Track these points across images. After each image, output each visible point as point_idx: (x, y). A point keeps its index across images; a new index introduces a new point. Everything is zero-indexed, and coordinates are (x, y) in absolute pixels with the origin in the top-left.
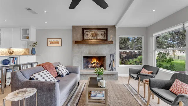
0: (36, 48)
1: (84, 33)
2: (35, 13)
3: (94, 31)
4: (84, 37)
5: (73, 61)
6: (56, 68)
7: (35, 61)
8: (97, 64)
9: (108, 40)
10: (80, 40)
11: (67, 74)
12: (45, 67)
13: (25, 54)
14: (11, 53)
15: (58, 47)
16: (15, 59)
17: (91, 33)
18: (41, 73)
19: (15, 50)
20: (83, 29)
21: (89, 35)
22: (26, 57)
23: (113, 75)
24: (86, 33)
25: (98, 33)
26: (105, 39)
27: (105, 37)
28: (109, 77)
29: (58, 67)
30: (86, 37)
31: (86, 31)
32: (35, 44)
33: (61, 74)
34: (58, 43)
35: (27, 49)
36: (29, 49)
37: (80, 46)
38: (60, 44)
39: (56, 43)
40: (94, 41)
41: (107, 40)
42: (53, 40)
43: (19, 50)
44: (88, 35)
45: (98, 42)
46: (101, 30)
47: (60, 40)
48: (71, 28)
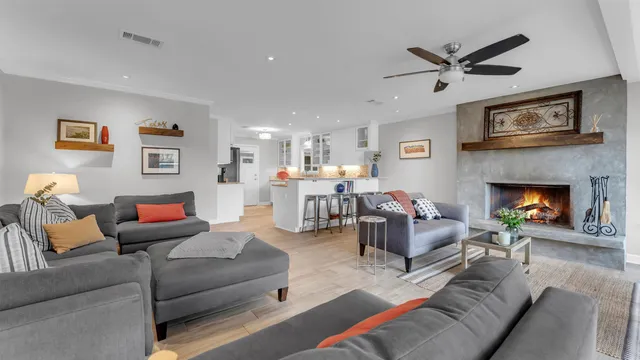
0: (378, 164)
1: (491, 118)
2: (380, 103)
3: (524, 109)
4: (491, 131)
5: (459, 194)
6: (414, 202)
7: (377, 190)
8: (543, 209)
9: (583, 130)
10: (476, 141)
11: (436, 218)
12: (394, 196)
13: (361, 176)
14: (342, 174)
15: (423, 160)
16: (350, 183)
17: (514, 115)
18: (390, 203)
19: (346, 168)
20: (489, 109)
21: (508, 123)
22: (364, 181)
23: (598, 248)
24: (499, 118)
25: (541, 111)
26: (571, 126)
27: (571, 122)
28: (582, 253)
29: (418, 201)
30: (497, 128)
31: (496, 111)
32: (377, 156)
33: (422, 214)
34: (423, 150)
35: (365, 167)
36: (367, 166)
37: (479, 154)
38: (426, 154)
39: (417, 151)
40: (525, 136)
41: (577, 130)
42: (410, 144)
43: (353, 170)
44: (502, 123)
45: (535, 140)
46: (553, 103)
47: (426, 144)
48: (455, 110)
